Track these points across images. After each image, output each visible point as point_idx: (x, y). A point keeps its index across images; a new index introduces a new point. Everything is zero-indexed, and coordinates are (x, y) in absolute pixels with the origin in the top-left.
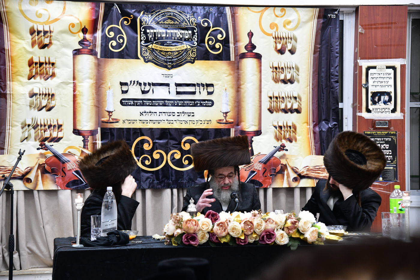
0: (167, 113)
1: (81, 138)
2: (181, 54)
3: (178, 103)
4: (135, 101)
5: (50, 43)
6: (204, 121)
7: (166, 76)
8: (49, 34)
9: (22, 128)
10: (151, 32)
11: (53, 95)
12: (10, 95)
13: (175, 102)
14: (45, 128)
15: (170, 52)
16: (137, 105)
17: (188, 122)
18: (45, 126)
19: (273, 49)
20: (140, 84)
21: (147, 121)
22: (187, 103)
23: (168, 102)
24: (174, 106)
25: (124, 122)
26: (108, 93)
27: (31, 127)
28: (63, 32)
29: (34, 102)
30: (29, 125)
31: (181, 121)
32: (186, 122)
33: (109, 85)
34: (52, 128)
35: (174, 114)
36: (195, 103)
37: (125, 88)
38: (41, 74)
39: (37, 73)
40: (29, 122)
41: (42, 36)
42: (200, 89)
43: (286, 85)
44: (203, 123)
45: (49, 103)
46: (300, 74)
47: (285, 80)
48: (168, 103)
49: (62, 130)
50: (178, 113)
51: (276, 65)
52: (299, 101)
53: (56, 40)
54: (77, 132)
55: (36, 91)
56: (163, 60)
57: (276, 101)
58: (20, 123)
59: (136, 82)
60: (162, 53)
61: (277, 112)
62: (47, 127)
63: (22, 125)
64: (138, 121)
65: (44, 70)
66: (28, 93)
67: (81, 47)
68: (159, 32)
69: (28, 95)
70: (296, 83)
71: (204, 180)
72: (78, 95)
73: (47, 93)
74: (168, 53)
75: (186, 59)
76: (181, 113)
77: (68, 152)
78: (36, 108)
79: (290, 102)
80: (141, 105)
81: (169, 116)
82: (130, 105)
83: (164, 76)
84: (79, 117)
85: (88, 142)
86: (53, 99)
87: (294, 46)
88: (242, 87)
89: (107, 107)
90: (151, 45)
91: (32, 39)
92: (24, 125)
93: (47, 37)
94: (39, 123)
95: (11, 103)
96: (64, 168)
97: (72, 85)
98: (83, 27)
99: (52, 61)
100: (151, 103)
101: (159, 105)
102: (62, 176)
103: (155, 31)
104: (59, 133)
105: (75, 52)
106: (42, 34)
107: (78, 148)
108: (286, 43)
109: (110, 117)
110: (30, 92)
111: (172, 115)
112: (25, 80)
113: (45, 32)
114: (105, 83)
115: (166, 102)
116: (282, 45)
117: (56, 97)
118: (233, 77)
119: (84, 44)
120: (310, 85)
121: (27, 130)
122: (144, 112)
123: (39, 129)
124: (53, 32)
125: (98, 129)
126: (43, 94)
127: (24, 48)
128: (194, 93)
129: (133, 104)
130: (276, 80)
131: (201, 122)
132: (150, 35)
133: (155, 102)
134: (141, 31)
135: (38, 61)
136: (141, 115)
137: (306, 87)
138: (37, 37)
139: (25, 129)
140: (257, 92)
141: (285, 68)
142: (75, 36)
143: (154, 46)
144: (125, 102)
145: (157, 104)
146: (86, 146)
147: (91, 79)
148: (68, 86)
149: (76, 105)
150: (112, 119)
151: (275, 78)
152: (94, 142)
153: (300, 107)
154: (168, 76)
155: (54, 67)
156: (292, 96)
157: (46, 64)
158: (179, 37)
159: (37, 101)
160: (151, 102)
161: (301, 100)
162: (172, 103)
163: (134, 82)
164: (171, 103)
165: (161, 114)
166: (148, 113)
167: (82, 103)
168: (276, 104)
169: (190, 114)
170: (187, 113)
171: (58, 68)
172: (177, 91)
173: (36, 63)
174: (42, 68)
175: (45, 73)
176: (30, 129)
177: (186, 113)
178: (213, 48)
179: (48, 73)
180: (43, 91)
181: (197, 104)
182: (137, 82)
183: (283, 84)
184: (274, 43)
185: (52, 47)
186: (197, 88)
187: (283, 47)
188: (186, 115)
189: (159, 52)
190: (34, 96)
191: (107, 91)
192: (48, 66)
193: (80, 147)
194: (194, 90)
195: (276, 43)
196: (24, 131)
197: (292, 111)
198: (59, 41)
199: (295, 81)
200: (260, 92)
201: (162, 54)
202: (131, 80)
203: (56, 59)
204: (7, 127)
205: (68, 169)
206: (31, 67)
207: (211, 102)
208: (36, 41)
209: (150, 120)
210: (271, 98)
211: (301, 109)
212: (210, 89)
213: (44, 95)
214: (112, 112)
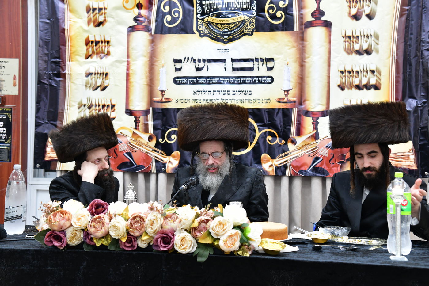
0: (222, 91)
1: (133, 118)
2: (238, 26)
3: (234, 81)
4: (188, 79)
5: (105, 20)
6: (262, 100)
7: (222, 51)
8: (103, 11)
9: (79, 108)
10: (207, 3)
11: (107, 74)
12: (69, 75)
13: (231, 79)
14: (99, 108)
15: (227, 24)
16: (190, 84)
17: (244, 101)
18: (99, 106)
19: (347, 15)
20: (194, 61)
21: (200, 100)
22: (244, 80)
23: (223, 79)
24: (230, 83)
25: (176, 102)
26: (161, 72)
27: (86, 107)
28: (117, 8)
29: (89, 82)
30: (85, 105)
31: (237, 100)
32: (242, 102)
33: (163, 62)
34: (106, 108)
35: (229, 93)
36: (252, 80)
37: (178, 66)
38: (98, 54)
39: (93, 52)
40: (84, 102)
41: (96, 14)
42: (258, 64)
43: (361, 56)
44: (261, 103)
45: (103, 82)
46: (380, 42)
47: (361, 51)
48: (223, 81)
49: (114, 110)
50: (233, 91)
51: (349, 33)
52: (378, 75)
53: (110, 17)
54: (129, 112)
55: (92, 71)
56: (219, 34)
57: (348, 76)
58: (77, 103)
59: (190, 59)
60: (218, 26)
61: (349, 89)
62: (101, 107)
63: (79, 105)
64: (191, 101)
65: (100, 49)
66: (85, 72)
67: (136, 24)
68: (215, 3)
69: (84, 75)
70: (374, 54)
71: (261, 166)
72: (132, 73)
73: (102, 72)
74: (225, 26)
75: (243, 32)
76: (237, 91)
77: (121, 133)
78: (91, 88)
79: (366, 77)
80: (194, 83)
81: (224, 94)
82: (184, 84)
83: (220, 51)
84: (132, 97)
85: (139, 122)
86: (107, 78)
87: (374, 9)
88: (307, 60)
89: (160, 86)
90: (207, 18)
91: (88, 17)
92: (81, 105)
93: (101, 15)
94: (94, 103)
95: (70, 83)
96: (116, 149)
97: (126, 64)
98: (137, 2)
99: (107, 39)
100: (205, 81)
101: (213, 83)
102: (114, 158)
103: (210, 3)
104: (112, 113)
105: (130, 29)
106: (97, 11)
107: (130, 128)
108: (363, 7)
109: (162, 97)
110: (87, 71)
111: (227, 94)
112: (83, 59)
113: (100, 9)
114: (158, 61)
115: (221, 79)
116: (358, 9)
117: (110, 76)
118: (296, 49)
119: (139, 20)
120: (392, 56)
121: (83, 110)
122: (198, 91)
123: (93, 109)
124: (107, 9)
125: (149, 109)
126: (98, 73)
127: (81, 27)
128: (251, 69)
129: (186, 82)
130: (349, 51)
131: (259, 101)
132: (206, 6)
133: (210, 79)
134: (197, 3)
135: (93, 40)
136: (194, 94)
137: (388, 58)
138: (92, 15)
139: (81, 109)
140: (326, 65)
141: (361, 36)
142: (130, 12)
143: (210, 19)
144: (178, 81)
145: (211, 82)
146: (138, 127)
147: (145, 57)
148: (122, 64)
149: (129, 84)
150: (165, 98)
151: (348, 49)
152: (146, 122)
153: (378, 82)
154: (224, 51)
155: (110, 46)
156: (368, 70)
157: (102, 42)
158: (237, 7)
159: (92, 81)
160: (205, 79)
161: (380, 74)
162: (228, 81)
163: (188, 58)
164: (226, 81)
165: (215, 92)
166: (201, 91)
167: (135, 82)
168: (349, 79)
169: (246, 92)
170: (244, 91)
171: (113, 46)
172: (233, 68)
173: (92, 42)
174: (97, 47)
175: (101, 52)
176: (86, 109)
177: (242, 91)
178: (274, 17)
179: (104, 52)
180: (98, 71)
181: (255, 81)
182: (192, 58)
183: (357, 56)
184: (348, 7)
185: (107, 25)
186: (256, 63)
187: (360, 12)
188: (243, 94)
189: (215, 25)
190: (90, 76)
191: (160, 69)
192: (103, 44)
193: (132, 128)
194: (252, 66)
195: (350, 7)
196: (80, 112)
197: (368, 87)
198: (113, 18)
199: (373, 51)
200: (329, 65)
201: (218, 28)
202: (185, 57)
203: (110, 36)
204: (66, 107)
205: (120, 150)
206: (88, 46)
207: (271, 79)
208: (91, 19)
209: (203, 100)
210: (342, 72)
211: (380, 84)
212: (270, 64)
213: (99, 75)
214: (165, 91)
